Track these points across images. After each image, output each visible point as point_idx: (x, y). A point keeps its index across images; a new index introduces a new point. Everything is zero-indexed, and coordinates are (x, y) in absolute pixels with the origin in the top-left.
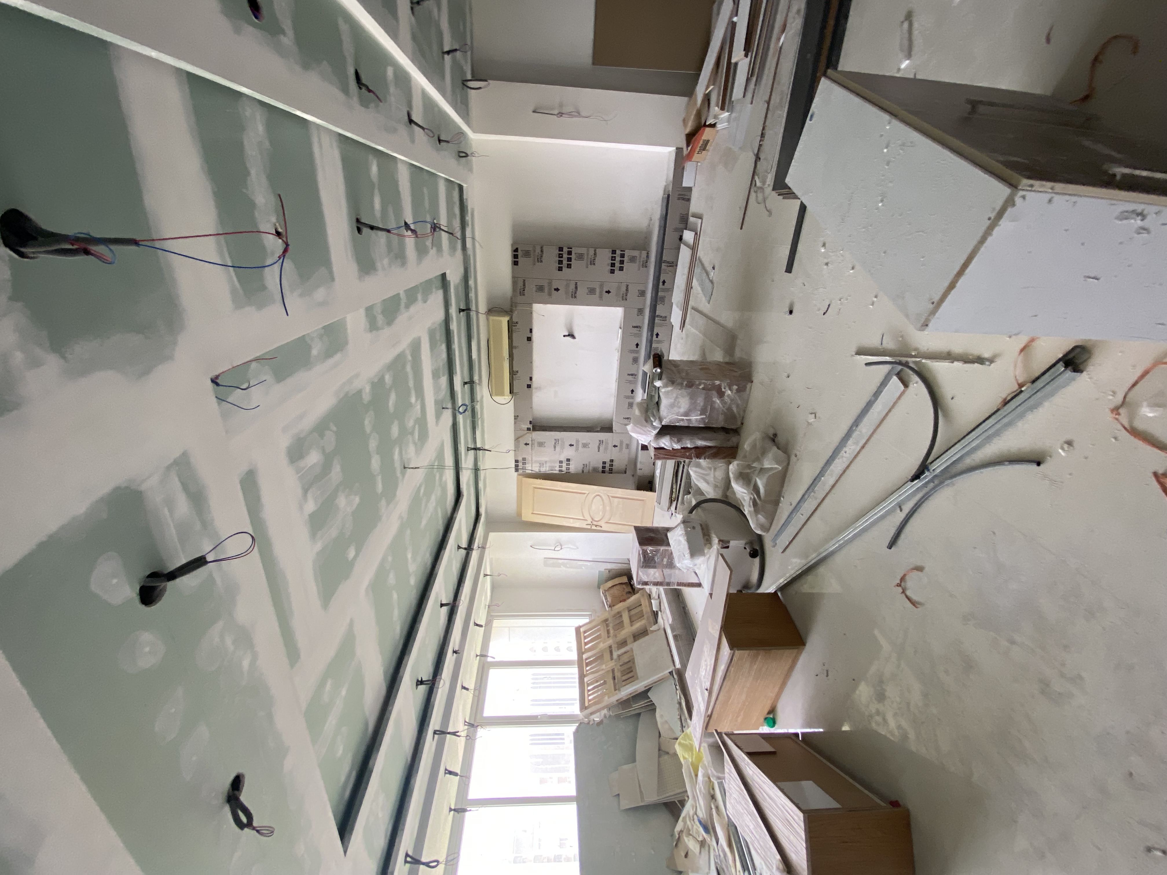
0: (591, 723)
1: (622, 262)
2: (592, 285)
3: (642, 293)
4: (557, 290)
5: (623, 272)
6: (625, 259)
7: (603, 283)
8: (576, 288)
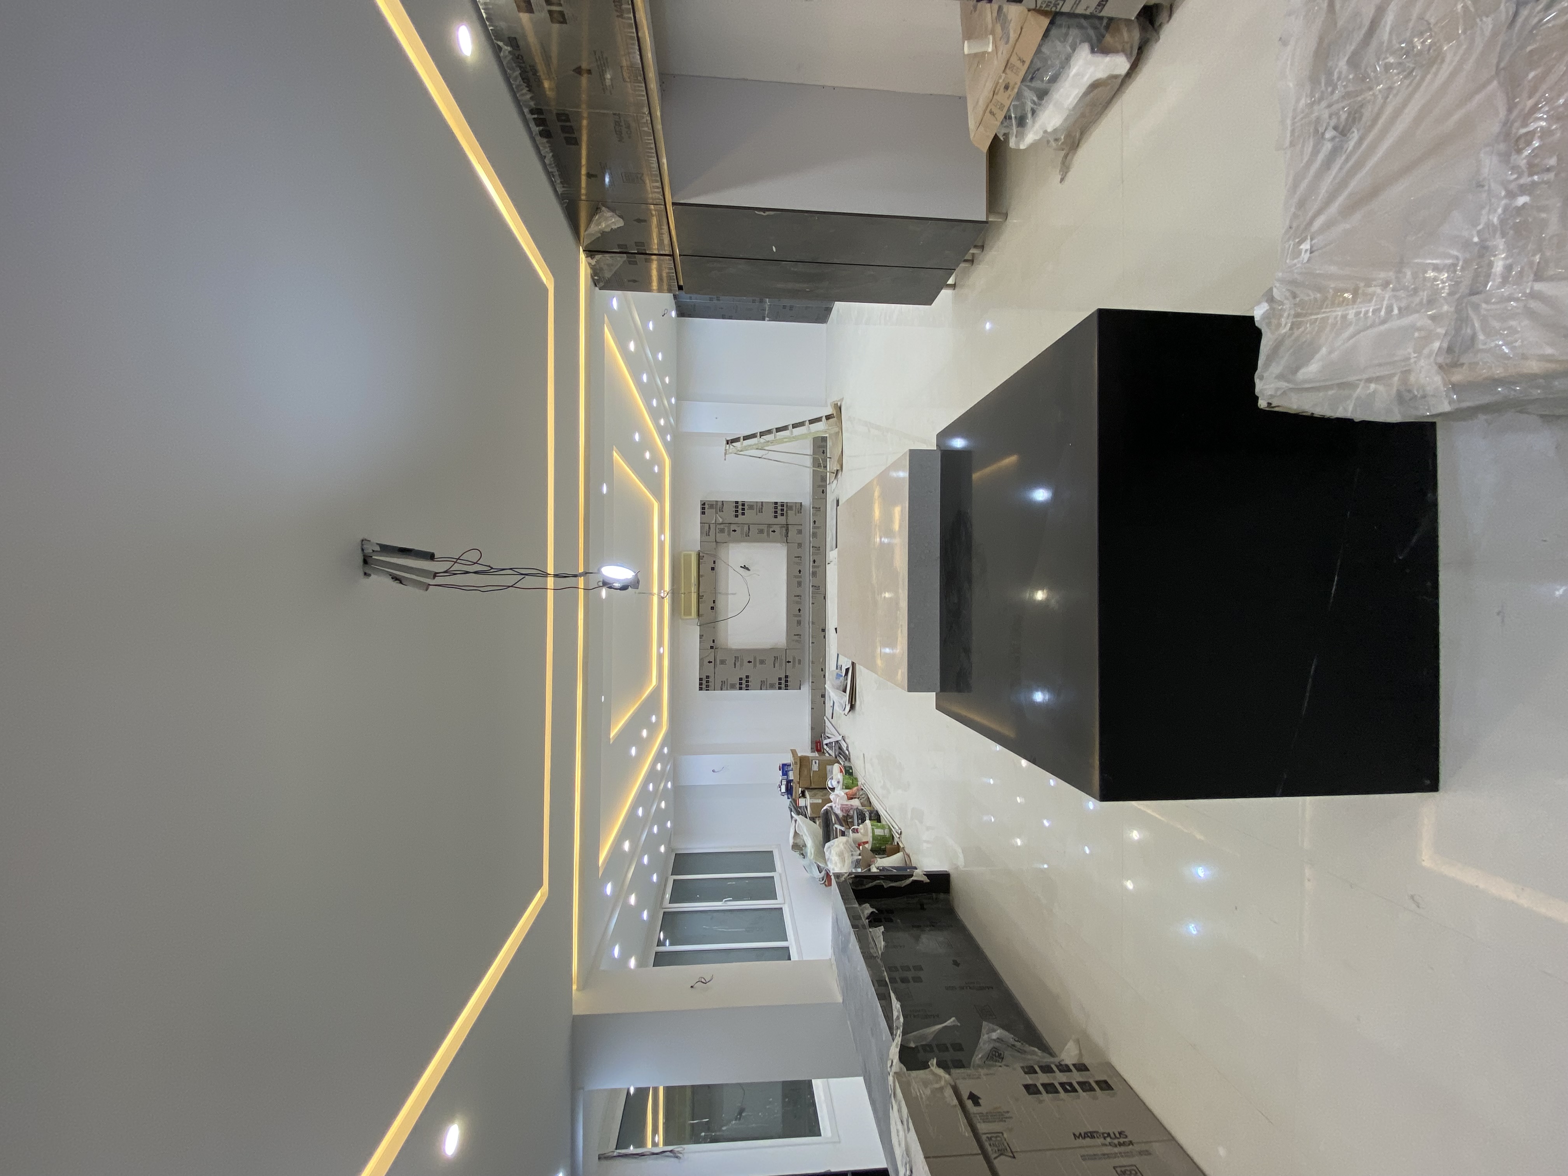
1: (782, 510)
2: (761, 527)
3: (800, 532)
4: (735, 531)
5: (784, 517)
6: (785, 508)
7: (769, 525)
8: (749, 529)
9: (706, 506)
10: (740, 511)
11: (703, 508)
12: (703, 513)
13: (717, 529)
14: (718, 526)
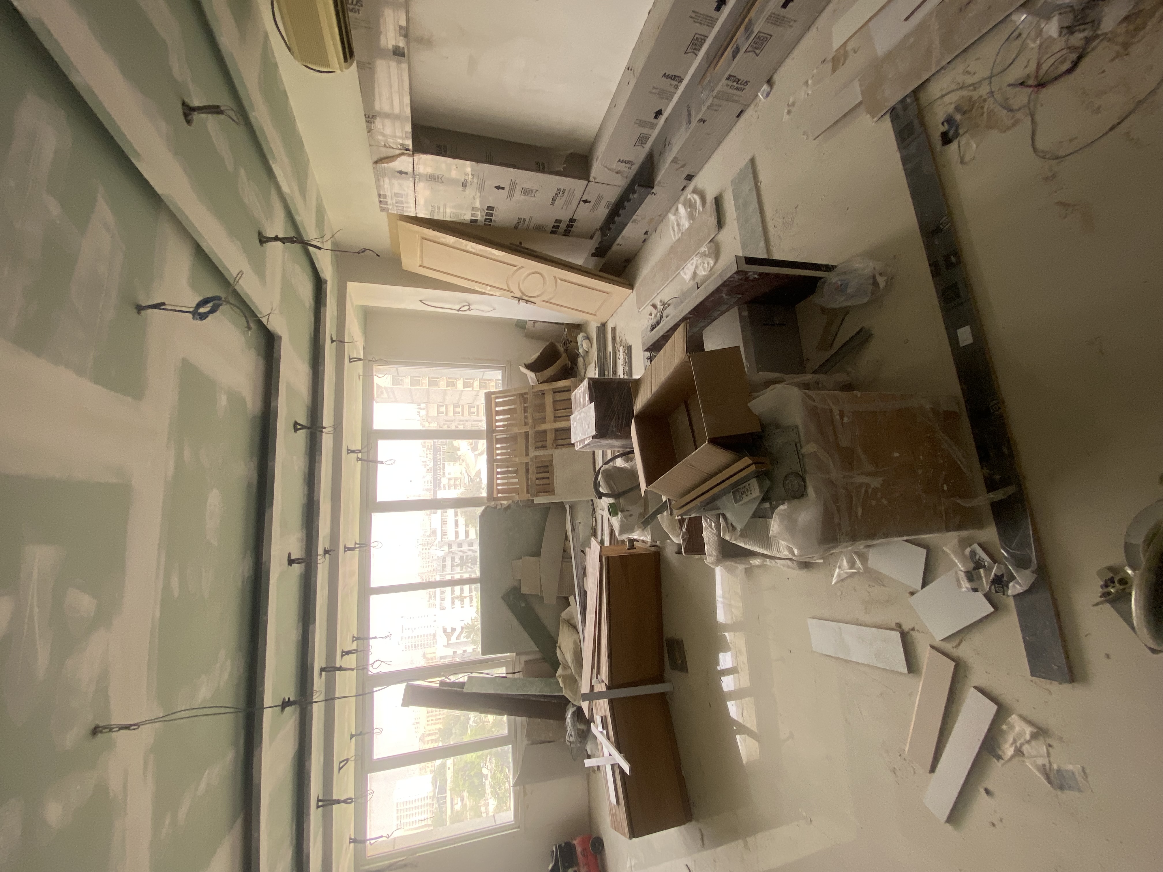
0: (499, 507)
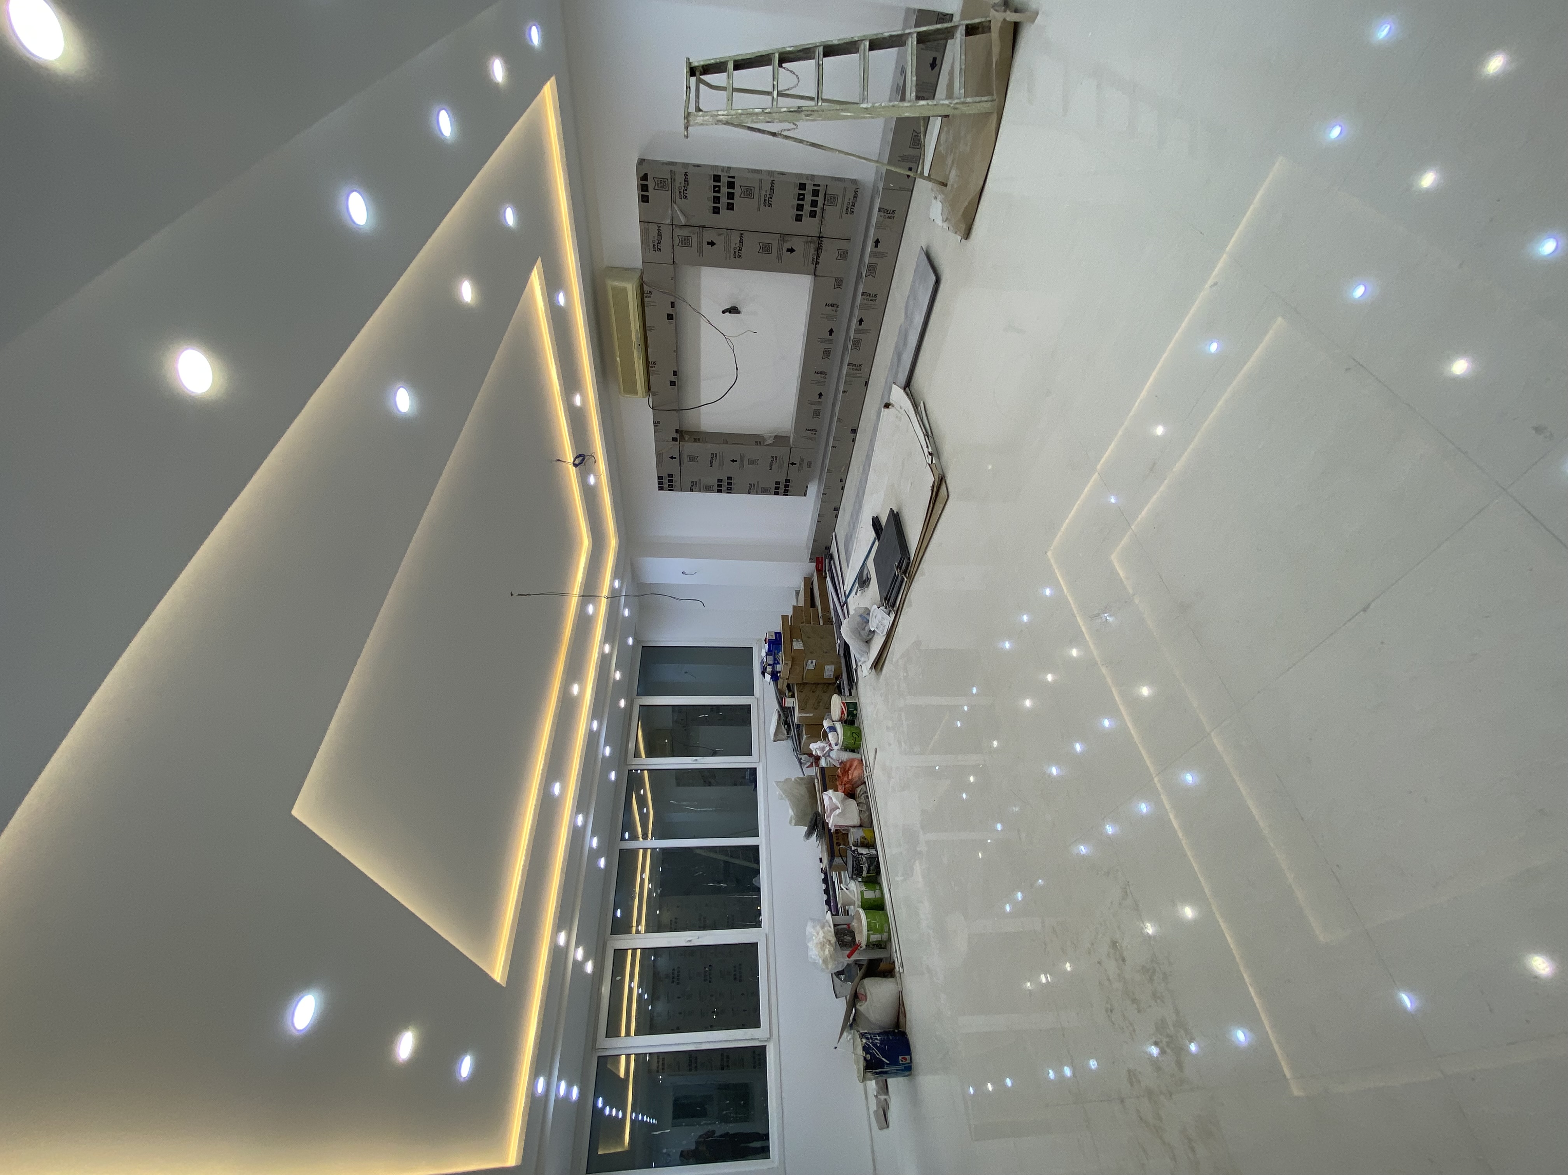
1: (814, 204)
2: (766, 239)
3: (844, 255)
4: (712, 244)
5: (816, 220)
6: (820, 199)
7: (784, 236)
8: (741, 242)
9: (651, 183)
10: (724, 200)
11: (644, 188)
12: (644, 199)
13: (675, 236)
14: (678, 232)
